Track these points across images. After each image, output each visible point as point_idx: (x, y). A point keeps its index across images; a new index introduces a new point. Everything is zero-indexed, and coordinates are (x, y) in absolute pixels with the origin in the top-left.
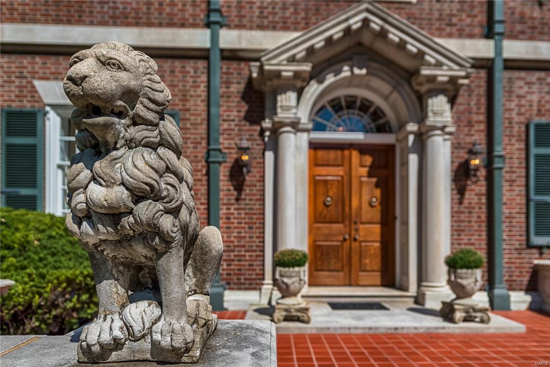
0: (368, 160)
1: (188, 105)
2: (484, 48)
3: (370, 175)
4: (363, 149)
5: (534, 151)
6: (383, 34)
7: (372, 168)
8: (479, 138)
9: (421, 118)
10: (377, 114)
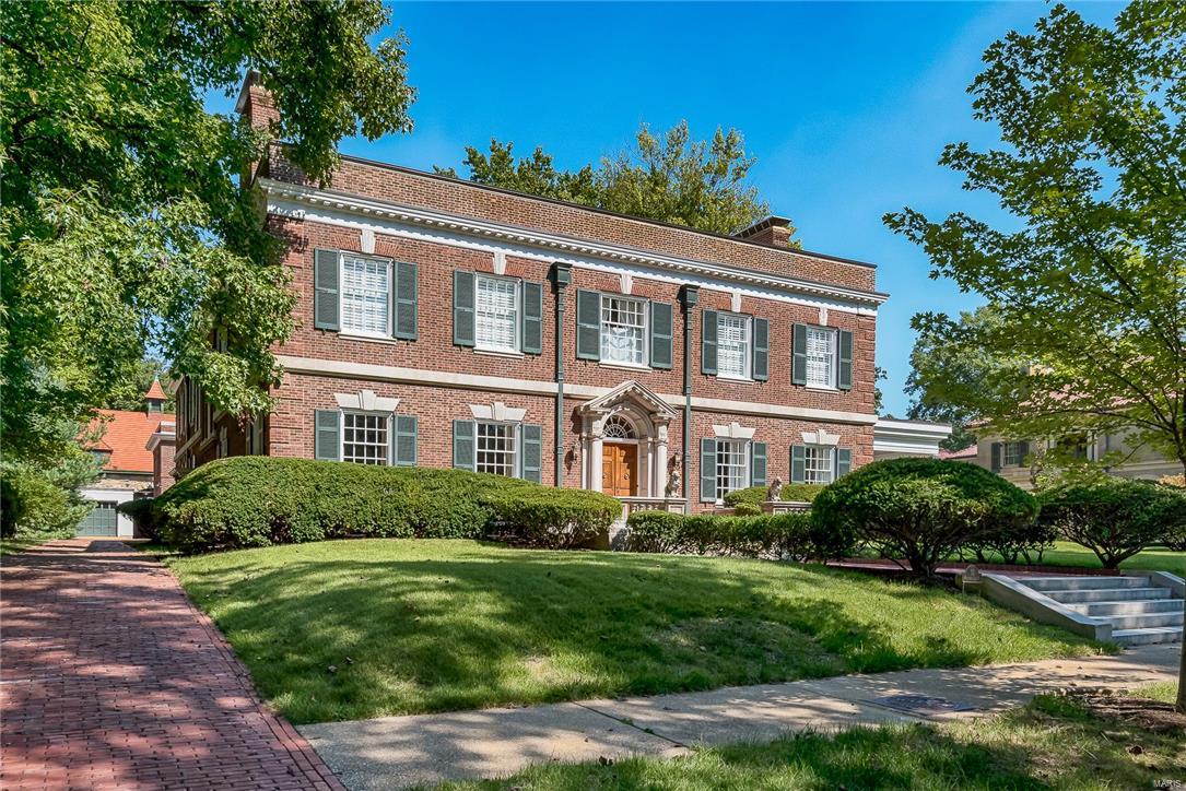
0: (624, 453)
1: (545, 422)
2: (682, 400)
3: (624, 462)
4: (622, 446)
5: (703, 453)
6: (641, 395)
7: (625, 457)
8: (679, 446)
9: (656, 437)
10: (628, 428)
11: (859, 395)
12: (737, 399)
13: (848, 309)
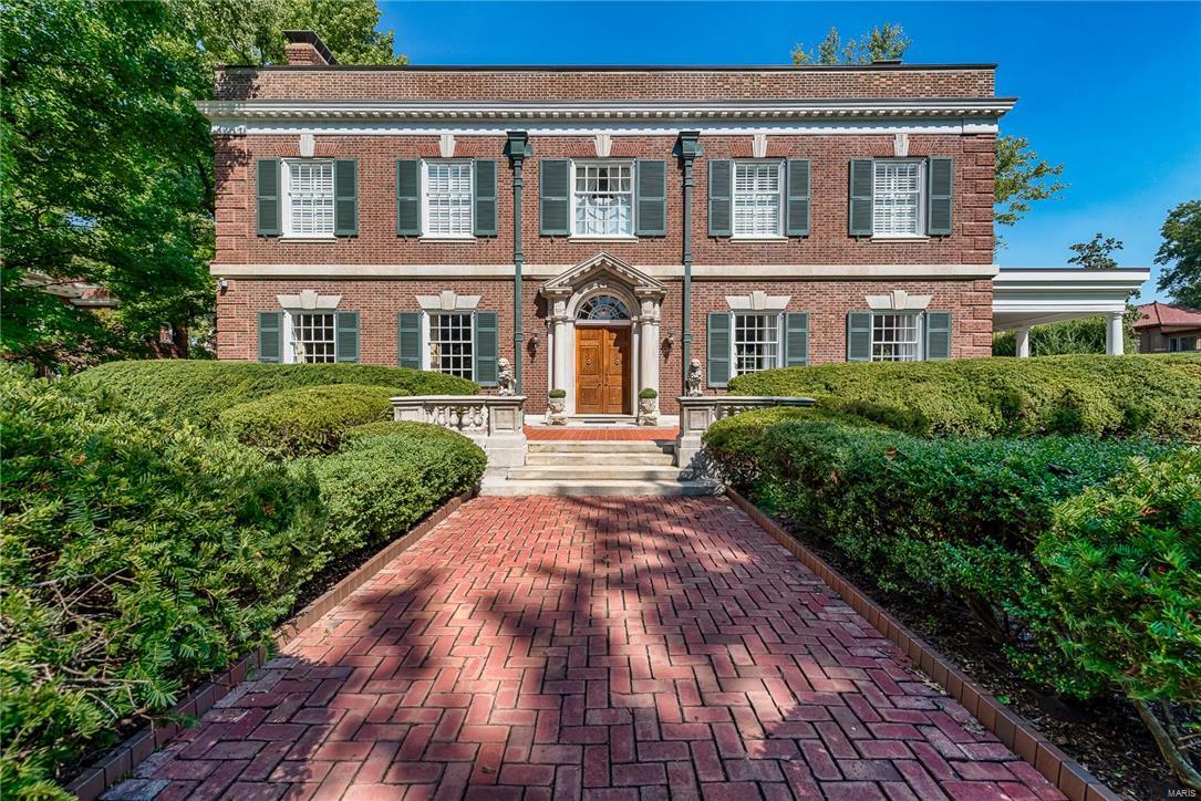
0: (614, 336)
1: (504, 307)
2: (679, 270)
3: (615, 345)
4: (611, 329)
5: (710, 330)
6: (614, 268)
7: (616, 340)
8: (676, 323)
9: (639, 314)
10: (619, 308)
11: (968, 240)
12: (762, 263)
13: (945, 129)
